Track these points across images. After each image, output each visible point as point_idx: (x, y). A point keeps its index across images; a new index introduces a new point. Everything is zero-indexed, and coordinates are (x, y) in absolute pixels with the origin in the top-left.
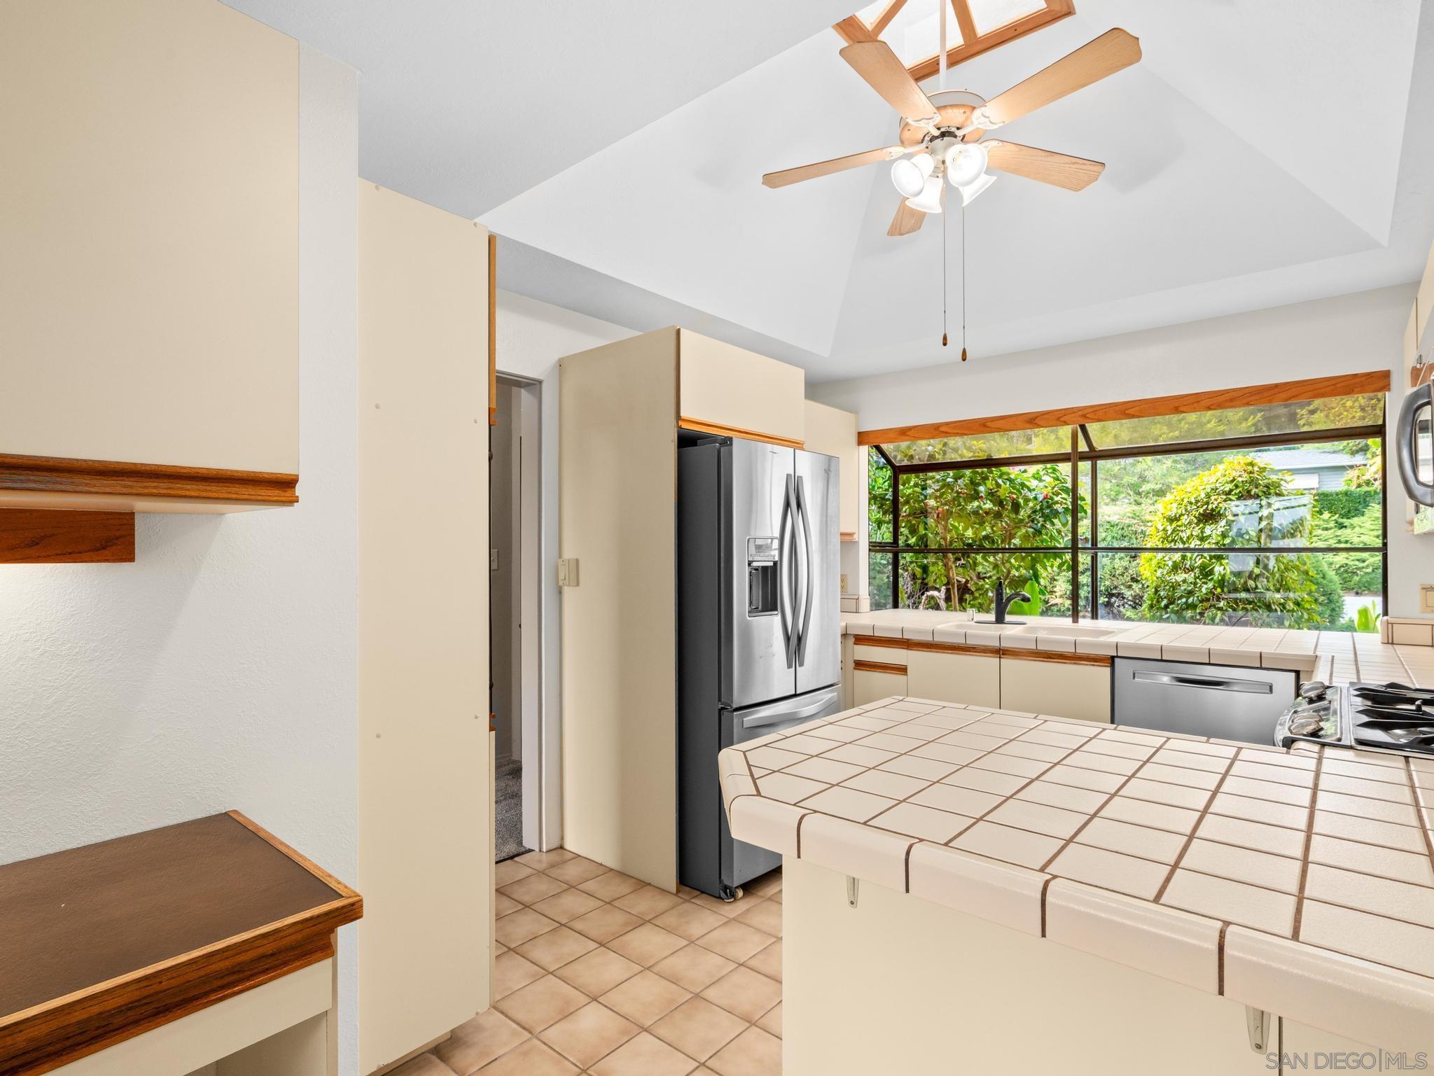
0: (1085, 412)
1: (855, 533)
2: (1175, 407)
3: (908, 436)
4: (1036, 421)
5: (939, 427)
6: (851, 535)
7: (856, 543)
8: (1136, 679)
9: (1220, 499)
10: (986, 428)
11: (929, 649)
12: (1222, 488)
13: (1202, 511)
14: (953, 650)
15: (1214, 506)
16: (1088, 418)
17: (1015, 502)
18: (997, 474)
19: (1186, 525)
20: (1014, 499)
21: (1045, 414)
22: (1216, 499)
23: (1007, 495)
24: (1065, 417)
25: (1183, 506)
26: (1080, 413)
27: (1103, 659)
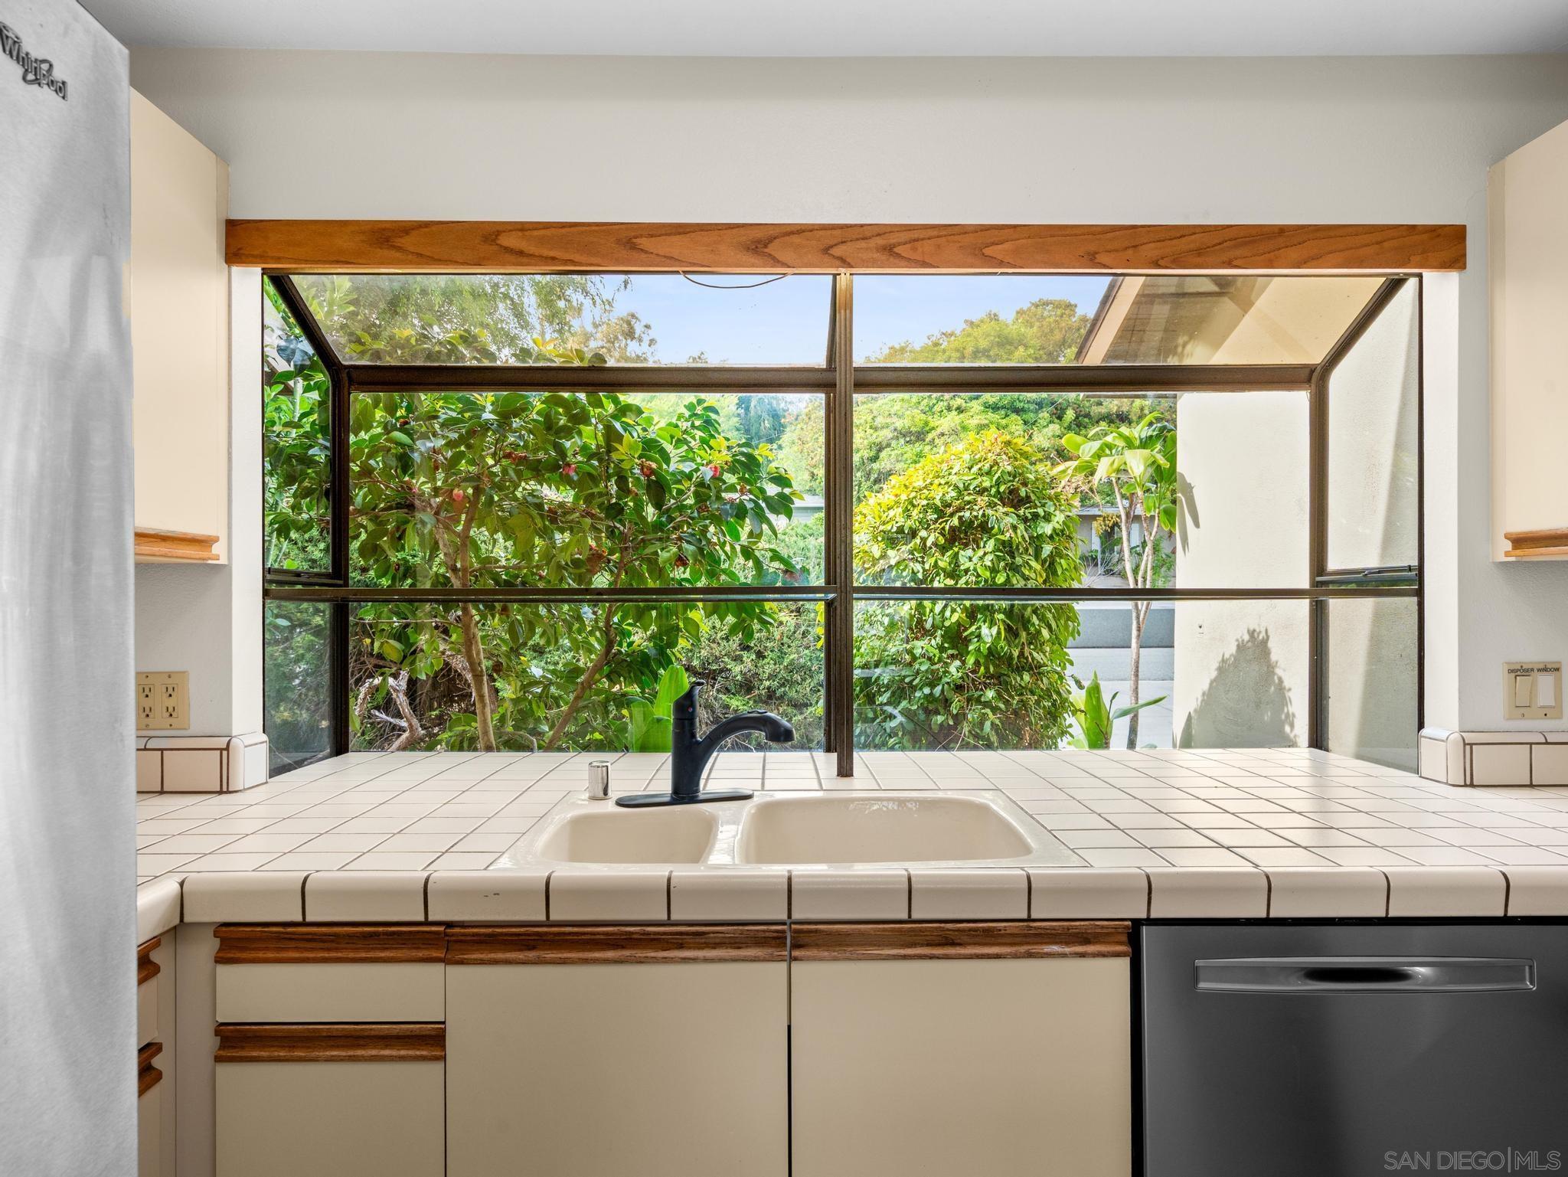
0: (893, 239)
1: (216, 540)
2: (1089, 254)
3: (399, 249)
4: (771, 249)
5: (498, 233)
6: (203, 542)
7: (221, 571)
8: (1202, 985)
9: (983, 500)
10: (635, 254)
11: (532, 955)
12: (975, 483)
13: (955, 522)
14: (623, 947)
15: (975, 513)
16: (898, 255)
17: (653, 478)
18: (610, 408)
19: (924, 548)
20: (652, 472)
21: (792, 233)
22: (975, 502)
23: (637, 461)
24: (843, 247)
25: (915, 513)
26: (880, 241)
27: (1108, 934)
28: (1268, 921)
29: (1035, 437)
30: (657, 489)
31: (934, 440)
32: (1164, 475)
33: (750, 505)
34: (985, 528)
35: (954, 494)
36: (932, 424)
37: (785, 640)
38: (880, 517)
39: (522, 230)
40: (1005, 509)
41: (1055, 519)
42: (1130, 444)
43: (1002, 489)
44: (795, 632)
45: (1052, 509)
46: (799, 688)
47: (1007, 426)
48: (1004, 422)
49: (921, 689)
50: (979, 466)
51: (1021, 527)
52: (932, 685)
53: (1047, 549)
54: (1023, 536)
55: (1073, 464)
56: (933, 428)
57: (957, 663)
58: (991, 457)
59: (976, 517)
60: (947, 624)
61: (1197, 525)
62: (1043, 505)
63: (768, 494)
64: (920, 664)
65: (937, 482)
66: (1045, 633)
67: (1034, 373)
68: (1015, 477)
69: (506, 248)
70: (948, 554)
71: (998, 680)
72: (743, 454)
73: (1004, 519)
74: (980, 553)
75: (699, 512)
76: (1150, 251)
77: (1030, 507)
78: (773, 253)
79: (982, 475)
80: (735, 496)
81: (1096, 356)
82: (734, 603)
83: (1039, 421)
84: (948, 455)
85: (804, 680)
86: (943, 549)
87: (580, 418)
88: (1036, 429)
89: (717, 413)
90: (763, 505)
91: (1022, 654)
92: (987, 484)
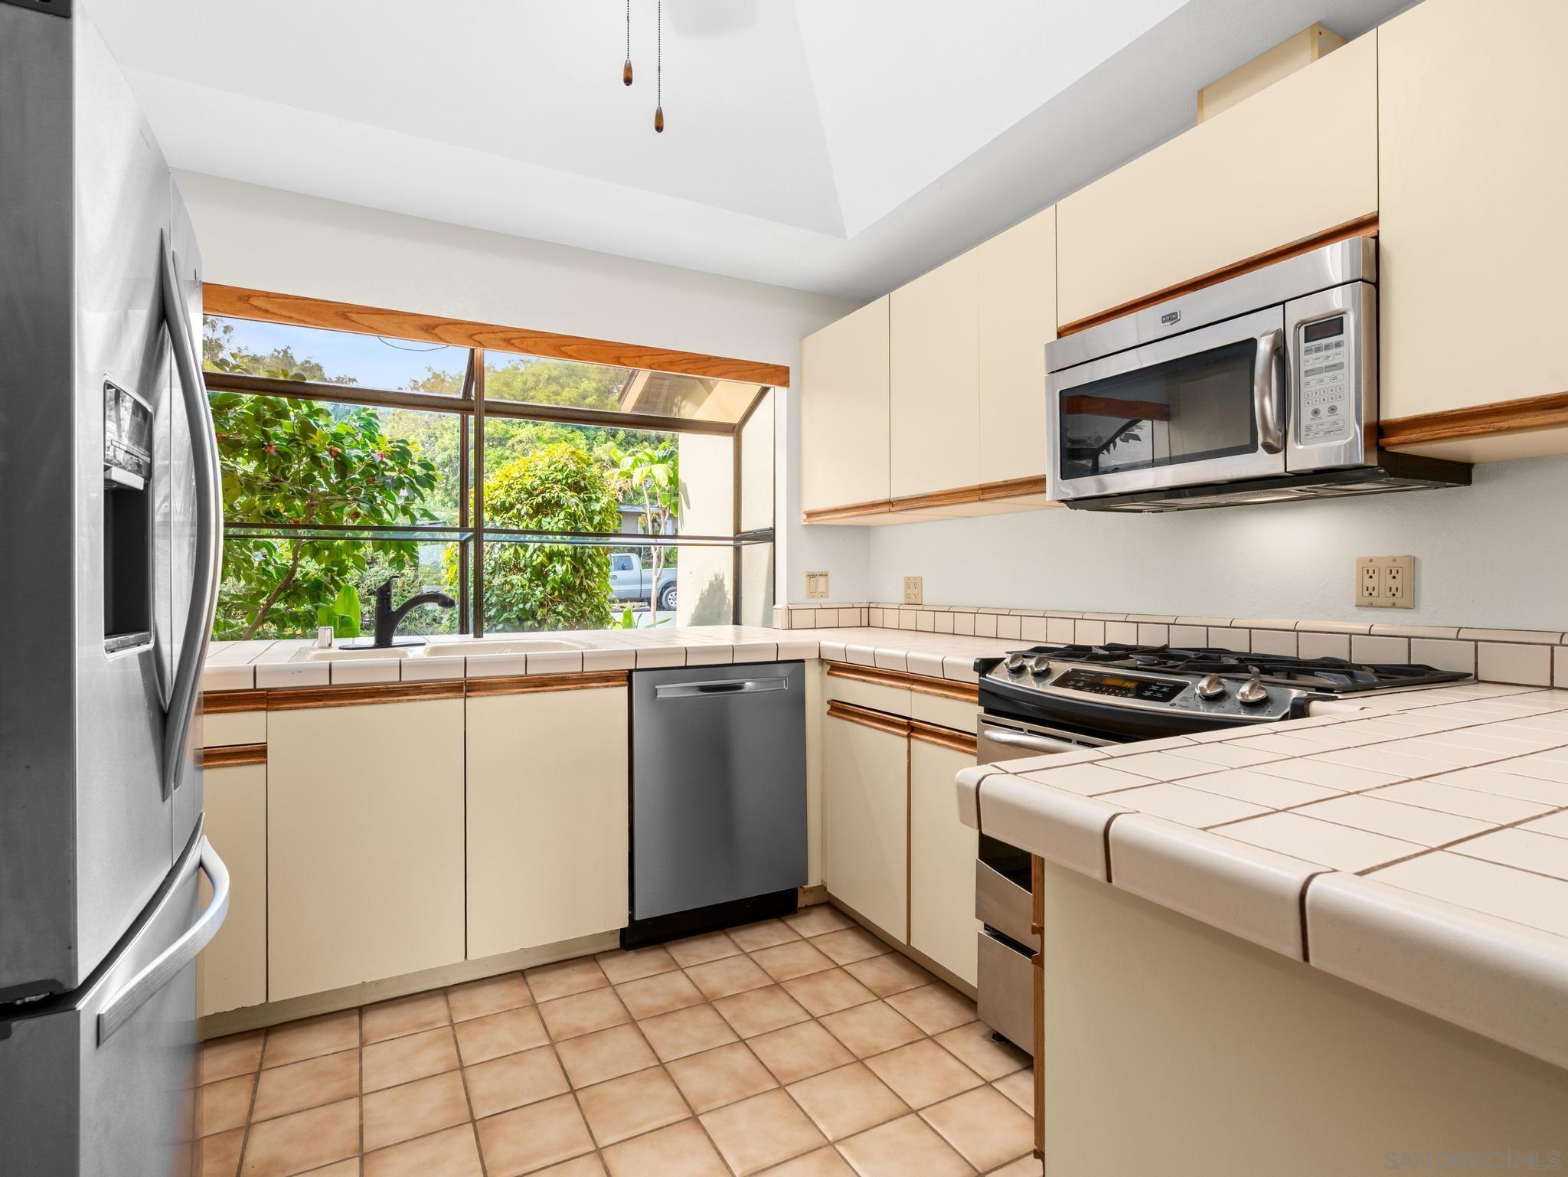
0: (510, 335)
4: (437, 331)
5: (249, 297)
8: (658, 696)
9: (557, 487)
10: (348, 322)
11: (321, 703)
12: (553, 476)
13: (540, 499)
14: (374, 697)
15: (552, 495)
16: (513, 344)
17: (339, 459)
18: (305, 409)
19: (519, 516)
20: (338, 454)
21: (450, 324)
22: (552, 488)
23: (327, 446)
24: (481, 336)
25: (513, 493)
26: (502, 335)
27: (618, 677)
28: (686, 667)
29: (595, 449)
30: (343, 466)
31: (513, 445)
32: (674, 481)
33: (406, 481)
34: (558, 504)
35: (539, 482)
36: (512, 432)
37: (406, 587)
38: (489, 495)
39: (267, 297)
40: (572, 493)
41: (602, 502)
42: (652, 461)
43: (570, 481)
44: (413, 582)
45: (600, 496)
46: (417, 623)
47: (573, 439)
48: (571, 436)
49: (517, 605)
50: (555, 465)
51: (581, 505)
52: (525, 603)
53: (597, 519)
54: (582, 511)
55: (617, 471)
56: (513, 436)
57: (541, 589)
58: (563, 461)
59: (553, 497)
60: (534, 563)
61: (689, 508)
62: (595, 493)
63: (418, 474)
64: (516, 590)
65: (527, 474)
66: (596, 570)
67: (589, 414)
68: (578, 474)
69: (255, 307)
70: (535, 520)
71: (566, 599)
72: (399, 447)
73: (571, 499)
74: (556, 520)
75: (367, 484)
76: (647, 360)
77: (587, 493)
78: (438, 334)
79: (557, 471)
80: (393, 474)
81: (627, 407)
82: (396, 542)
83: (598, 437)
84: (534, 458)
85: (421, 617)
86: (531, 518)
87: (283, 414)
88: (595, 443)
89: (377, 418)
90: (414, 481)
91: (581, 583)
92: (560, 477)
